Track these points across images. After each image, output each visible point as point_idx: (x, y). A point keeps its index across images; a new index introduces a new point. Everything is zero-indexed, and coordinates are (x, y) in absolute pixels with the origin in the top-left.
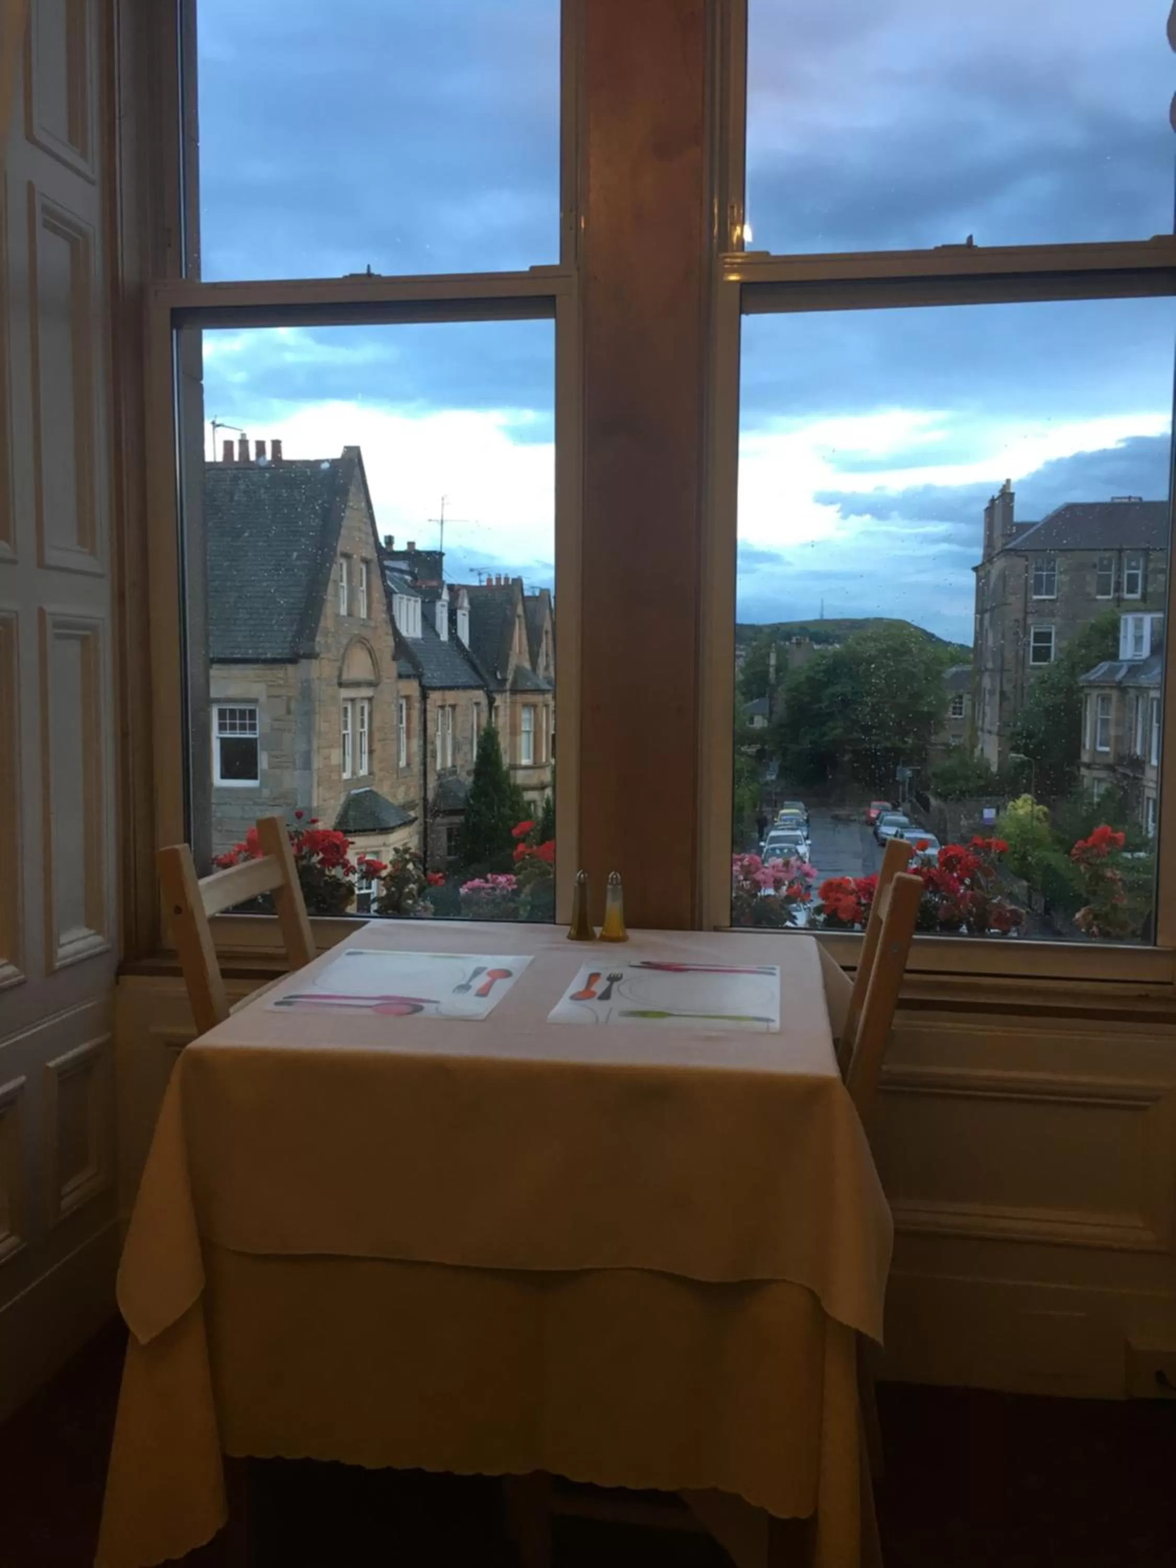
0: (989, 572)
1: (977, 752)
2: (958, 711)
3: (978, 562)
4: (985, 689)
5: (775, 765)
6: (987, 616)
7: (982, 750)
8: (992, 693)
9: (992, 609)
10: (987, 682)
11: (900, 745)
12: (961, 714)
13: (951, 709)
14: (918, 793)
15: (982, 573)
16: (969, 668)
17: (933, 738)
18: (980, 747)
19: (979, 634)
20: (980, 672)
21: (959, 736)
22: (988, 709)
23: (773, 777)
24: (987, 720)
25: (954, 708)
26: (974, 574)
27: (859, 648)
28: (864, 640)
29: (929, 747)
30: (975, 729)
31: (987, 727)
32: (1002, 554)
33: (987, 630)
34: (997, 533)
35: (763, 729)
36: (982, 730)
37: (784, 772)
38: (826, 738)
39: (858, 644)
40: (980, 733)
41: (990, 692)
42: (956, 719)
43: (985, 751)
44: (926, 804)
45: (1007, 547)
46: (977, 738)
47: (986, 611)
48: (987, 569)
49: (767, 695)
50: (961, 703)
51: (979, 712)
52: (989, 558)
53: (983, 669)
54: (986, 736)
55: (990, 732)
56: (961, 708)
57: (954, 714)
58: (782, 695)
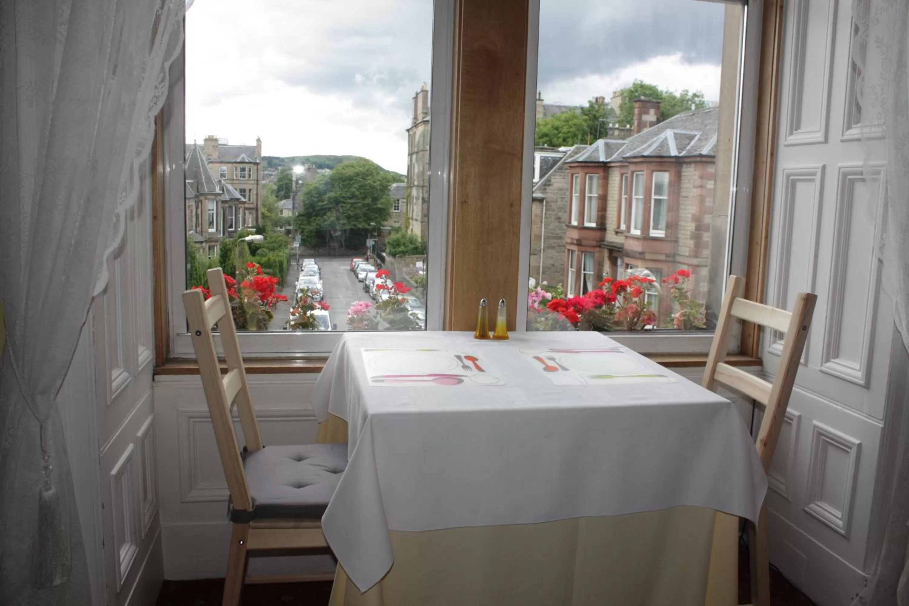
0: (415, 133)
1: (409, 232)
2: (397, 208)
3: (409, 127)
4: (413, 197)
5: (299, 237)
6: (414, 156)
7: (412, 230)
8: (417, 198)
9: (417, 153)
10: (414, 192)
11: (367, 226)
12: (398, 209)
13: (393, 207)
14: (377, 253)
15: (411, 133)
16: (404, 184)
17: (385, 223)
18: (411, 228)
19: (410, 168)
20: (410, 186)
21: (398, 222)
22: (415, 207)
23: (298, 245)
24: (415, 213)
25: (395, 206)
26: (407, 133)
27: (344, 171)
28: (347, 167)
29: (382, 228)
30: (408, 219)
31: (415, 217)
32: (422, 123)
33: (414, 164)
34: (420, 111)
35: (289, 217)
36: (412, 219)
37: (304, 242)
38: (326, 223)
39: (343, 169)
40: (410, 221)
41: (416, 198)
42: (396, 213)
43: (414, 230)
44: (383, 259)
45: (425, 119)
46: (409, 223)
47: (414, 153)
48: (414, 131)
49: (291, 197)
50: (398, 204)
51: (410, 208)
52: (415, 125)
53: (412, 185)
54: (415, 222)
55: (416, 220)
56: (398, 207)
57: (395, 209)
58: (300, 197)
